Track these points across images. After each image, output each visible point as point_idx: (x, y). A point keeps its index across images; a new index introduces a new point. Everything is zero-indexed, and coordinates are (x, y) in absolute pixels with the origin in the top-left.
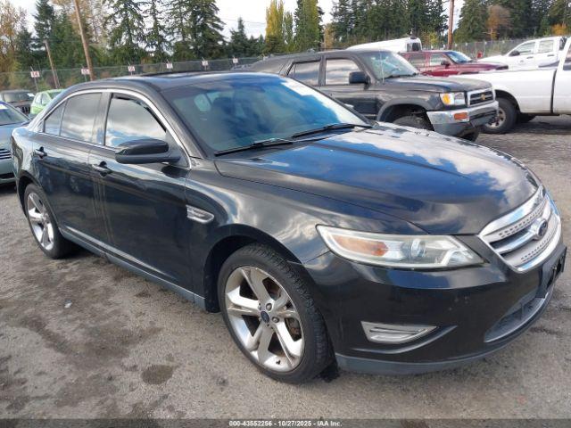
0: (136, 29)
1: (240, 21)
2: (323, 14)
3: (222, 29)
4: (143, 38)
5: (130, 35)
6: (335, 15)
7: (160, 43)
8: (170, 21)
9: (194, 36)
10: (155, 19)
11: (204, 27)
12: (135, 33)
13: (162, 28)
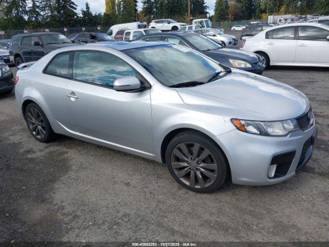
0: (21, 7)
1: (87, 5)
2: (137, 2)
3: (76, 9)
4: (26, 13)
5: (18, 10)
6: (144, 3)
7: (37, 16)
8: (43, 3)
9: (59, 12)
10: (33, 1)
11: (64, 7)
12: (21, 9)
13: (38, 7)
